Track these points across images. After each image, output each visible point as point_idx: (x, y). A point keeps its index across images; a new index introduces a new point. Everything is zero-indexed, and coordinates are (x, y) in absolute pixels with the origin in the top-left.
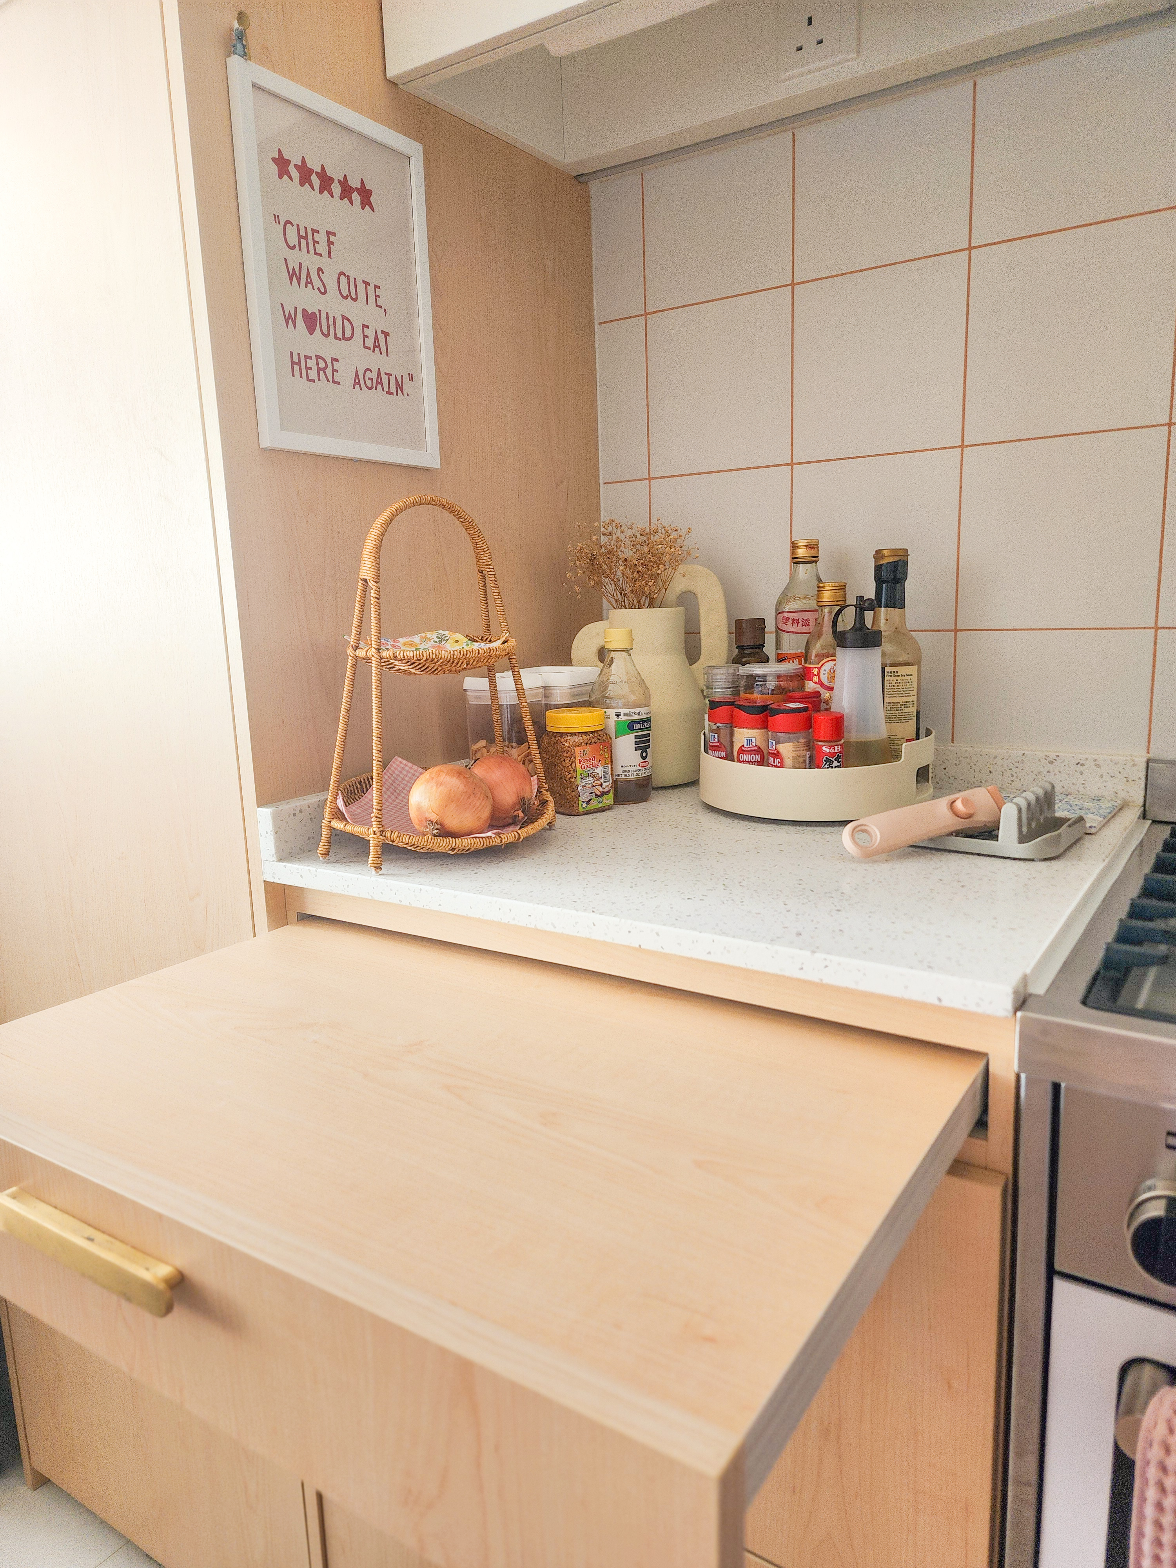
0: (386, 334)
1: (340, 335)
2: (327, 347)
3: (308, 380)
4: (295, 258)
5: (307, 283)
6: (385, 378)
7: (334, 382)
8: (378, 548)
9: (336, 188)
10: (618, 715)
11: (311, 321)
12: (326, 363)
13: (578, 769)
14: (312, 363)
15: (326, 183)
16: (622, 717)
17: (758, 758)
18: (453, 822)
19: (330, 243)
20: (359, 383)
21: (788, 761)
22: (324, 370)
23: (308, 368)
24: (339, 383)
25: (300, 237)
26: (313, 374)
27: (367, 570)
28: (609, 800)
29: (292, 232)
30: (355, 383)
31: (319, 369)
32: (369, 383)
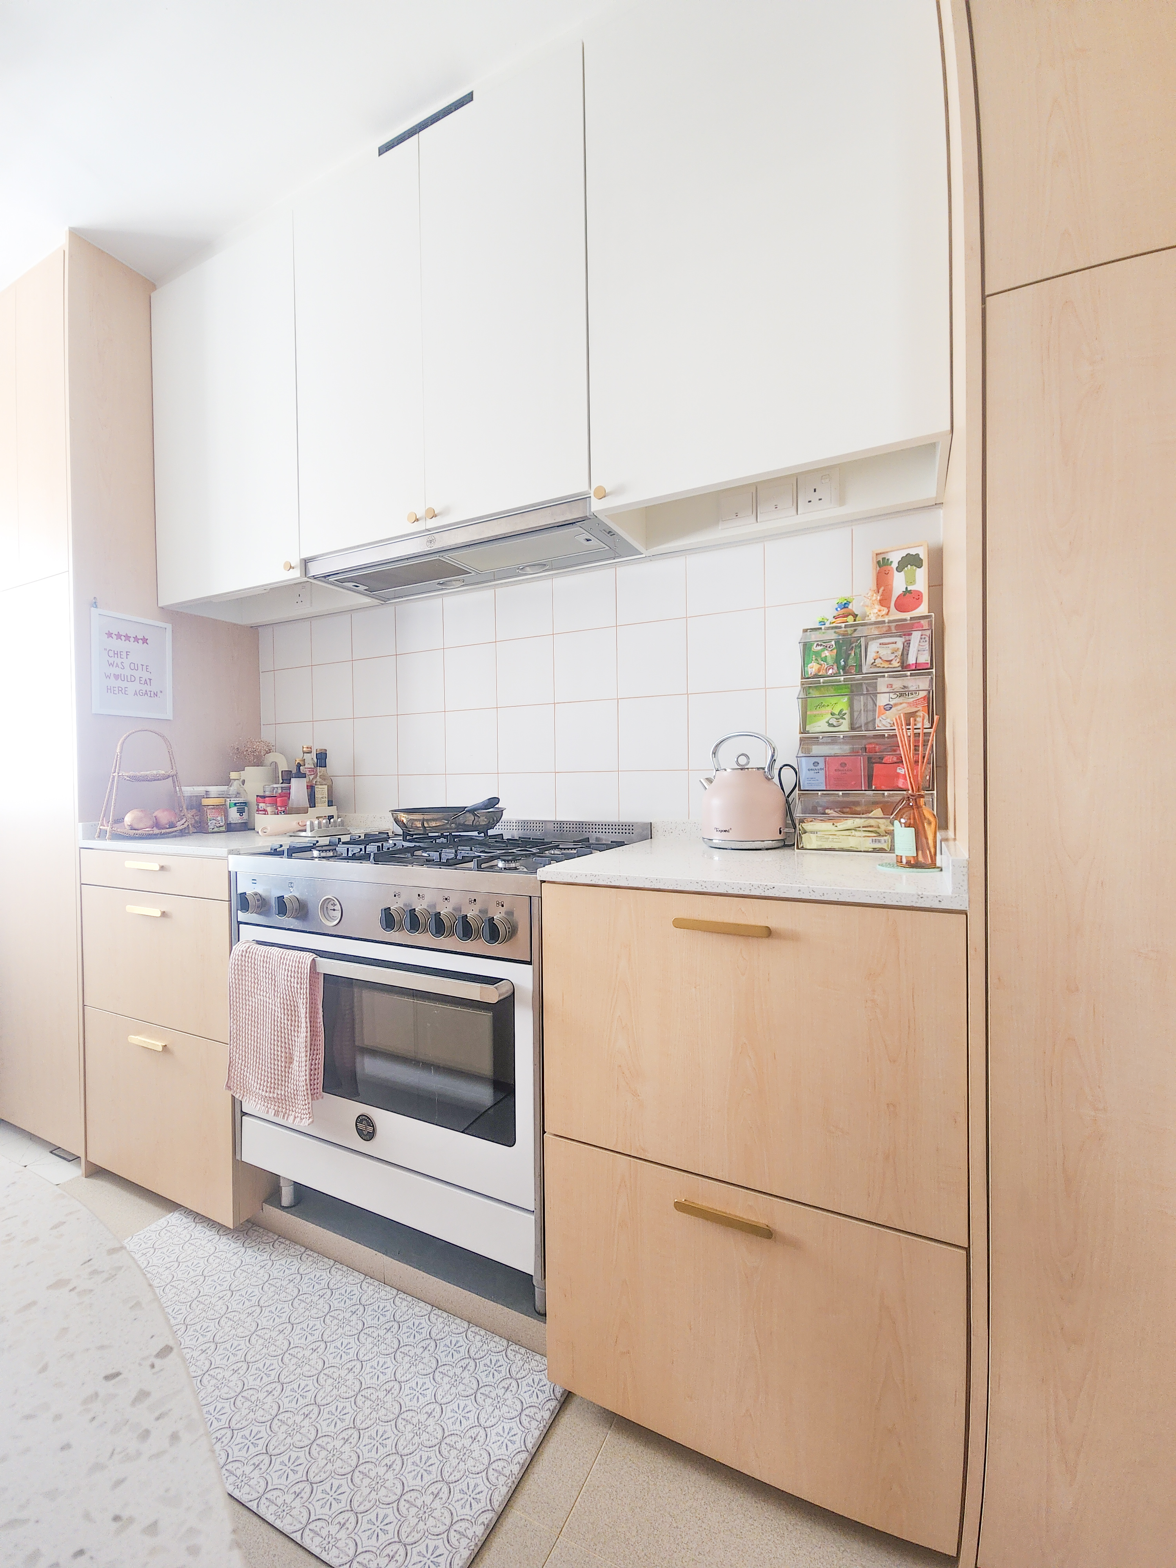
0: (150, 680)
1: (129, 680)
2: (123, 684)
3: (114, 694)
4: (111, 660)
5: (116, 667)
6: (149, 693)
7: (125, 694)
8: (123, 743)
9: (132, 639)
10: (230, 800)
11: (117, 677)
13: (209, 817)
14: (117, 689)
15: (128, 638)
16: (232, 801)
17: (264, 812)
18: (136, 826)
19: (128, 655)
20: (137, 694)
21: (269, 813)
22: (121, 690)
23: (114, 690)
24: (128, 694)
25: (114, 654)
26: (116, 692)
27: (118, 750)
28: (223, 829)
29: (111, 654)
30: (135, 694)
31: (119, 690)
32: (141, 694)
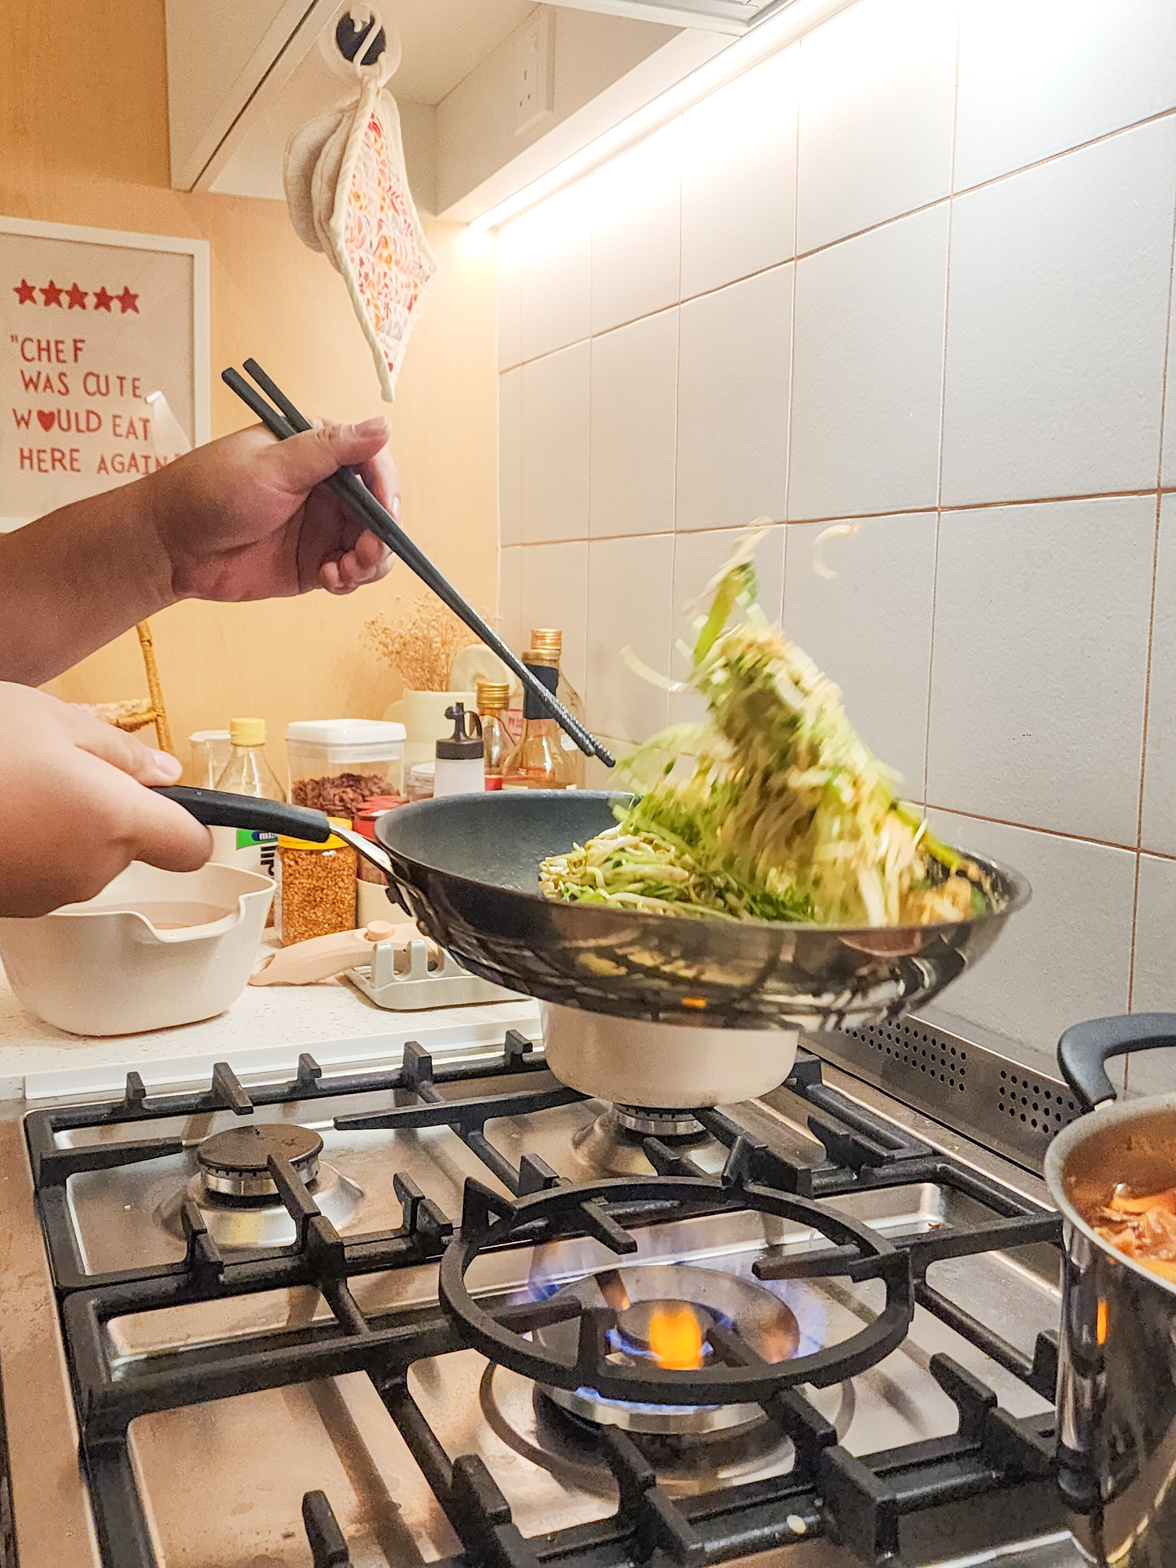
0: (145, 421)
1: (83, 426)
2: (66, 440)
3: (40, 470)
4: (31, 370)
5: (46, 387)
6: (140, 461)
7: (72, 469)
9: (91, 300)
11: (47, 420)
12: (63, 454)
14: (47, 457)
15: (77, 297)
19: (77, 349)
20: (106, 469)
22: (60, 461)
23: (40, 461)
24: (79, 471)
25: (40, 349)
26: (46, 465)
29: (31, 347)
30: (100, 468)
31: (54, 460)
32: (119, 467)
